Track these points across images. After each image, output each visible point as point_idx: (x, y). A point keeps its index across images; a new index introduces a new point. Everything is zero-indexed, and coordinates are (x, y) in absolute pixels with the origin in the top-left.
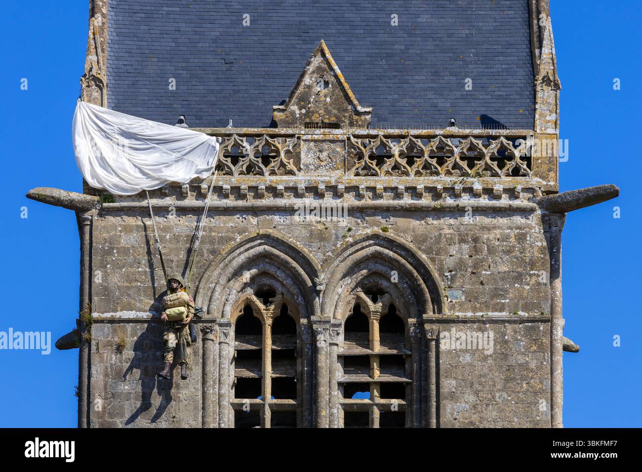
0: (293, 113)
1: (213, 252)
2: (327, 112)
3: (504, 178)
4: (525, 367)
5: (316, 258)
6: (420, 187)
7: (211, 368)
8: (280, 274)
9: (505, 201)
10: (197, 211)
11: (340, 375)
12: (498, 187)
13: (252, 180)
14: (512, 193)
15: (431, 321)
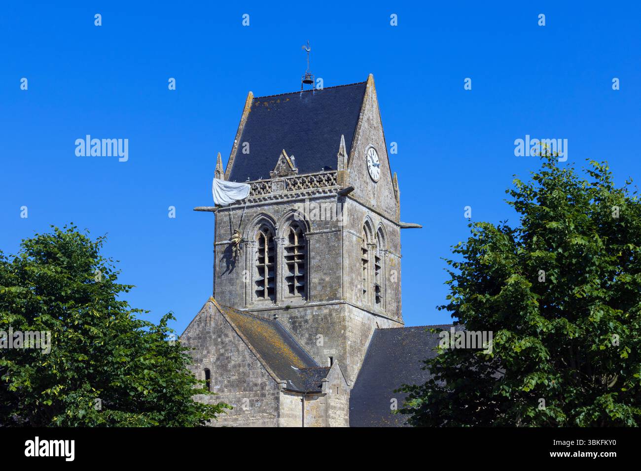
0: (275, 173)
1: (248, 220)
2: (285, 171)
3: (328, 187)
4: (334, 246)
5: (275, 218)
6: (304, 192)
7: (248, 256)
8: (268, 224)
9: (329, 194)
10: (243, 208)
11: (286, 253)
12: (327, 190)
13: (259, 196)
14: (330, 191)
15: (308, 235)
